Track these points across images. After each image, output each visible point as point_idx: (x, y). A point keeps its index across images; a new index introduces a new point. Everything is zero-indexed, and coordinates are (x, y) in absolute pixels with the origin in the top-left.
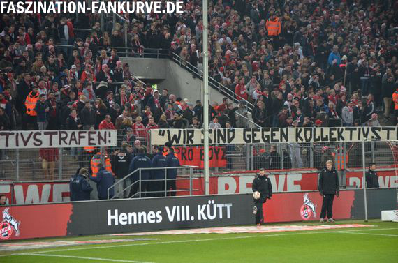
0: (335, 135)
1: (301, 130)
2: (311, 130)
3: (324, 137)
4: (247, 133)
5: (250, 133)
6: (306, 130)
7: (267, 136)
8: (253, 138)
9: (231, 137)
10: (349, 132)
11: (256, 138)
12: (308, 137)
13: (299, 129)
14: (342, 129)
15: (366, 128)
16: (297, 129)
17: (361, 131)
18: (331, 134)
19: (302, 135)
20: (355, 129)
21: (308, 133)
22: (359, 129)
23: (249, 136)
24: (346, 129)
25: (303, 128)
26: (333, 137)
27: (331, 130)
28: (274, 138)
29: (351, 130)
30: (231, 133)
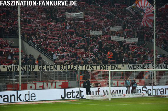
0: (76, 68)
1: (62, 66)
2: (66, 66)
3: (71, 68)
4: (40, 67)
5: (41, 67)
6: (64, 66)
7: (48, 68)
8: (42, 69)
9: (33, 68)
10: (81, 67)
11: (43, 69)
12: (65, 68)
13: (61, 65)
14: (79, 66)
15: (88, 65)
16: (60, 66)
17: (86, 66)
18: (74, 67)
19: (62, 68)
20: (84, 66)
21: (65, 67)
22: (85, 66)
23: (41, 68)
24: (80, 66)
25: (63, 65)
26: (75, 68)
27: (74, 66)
28: (51, 69)
29: (82, 66)
30: (33, 67)
